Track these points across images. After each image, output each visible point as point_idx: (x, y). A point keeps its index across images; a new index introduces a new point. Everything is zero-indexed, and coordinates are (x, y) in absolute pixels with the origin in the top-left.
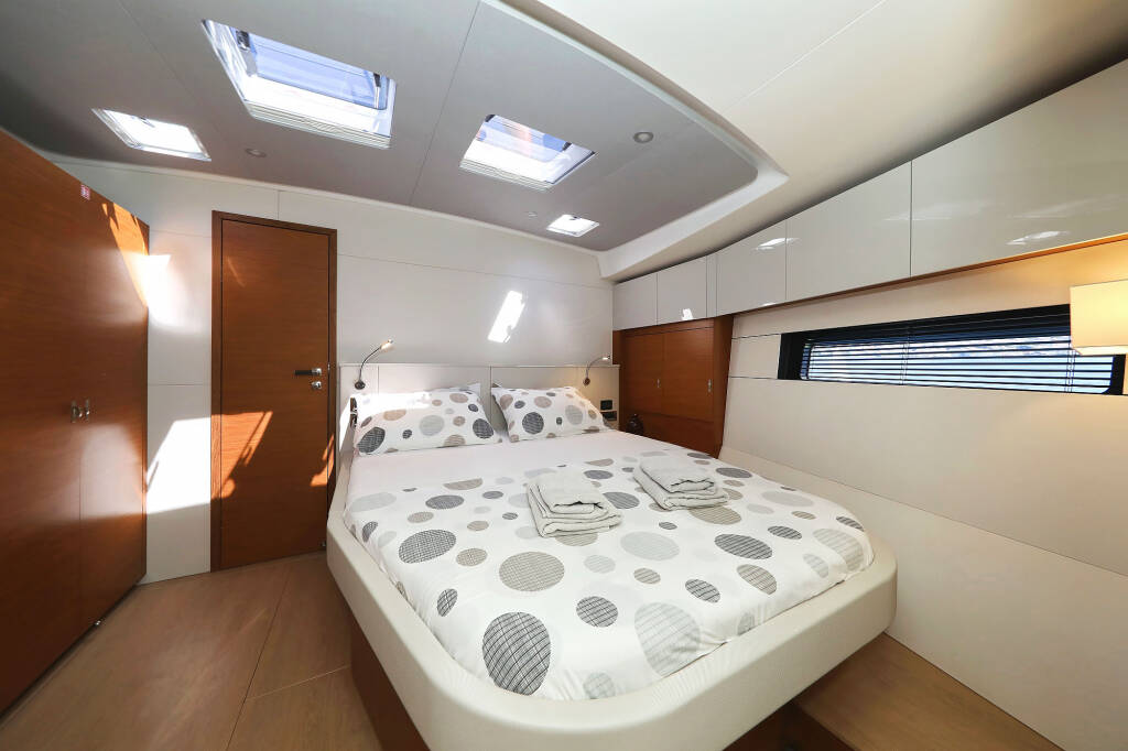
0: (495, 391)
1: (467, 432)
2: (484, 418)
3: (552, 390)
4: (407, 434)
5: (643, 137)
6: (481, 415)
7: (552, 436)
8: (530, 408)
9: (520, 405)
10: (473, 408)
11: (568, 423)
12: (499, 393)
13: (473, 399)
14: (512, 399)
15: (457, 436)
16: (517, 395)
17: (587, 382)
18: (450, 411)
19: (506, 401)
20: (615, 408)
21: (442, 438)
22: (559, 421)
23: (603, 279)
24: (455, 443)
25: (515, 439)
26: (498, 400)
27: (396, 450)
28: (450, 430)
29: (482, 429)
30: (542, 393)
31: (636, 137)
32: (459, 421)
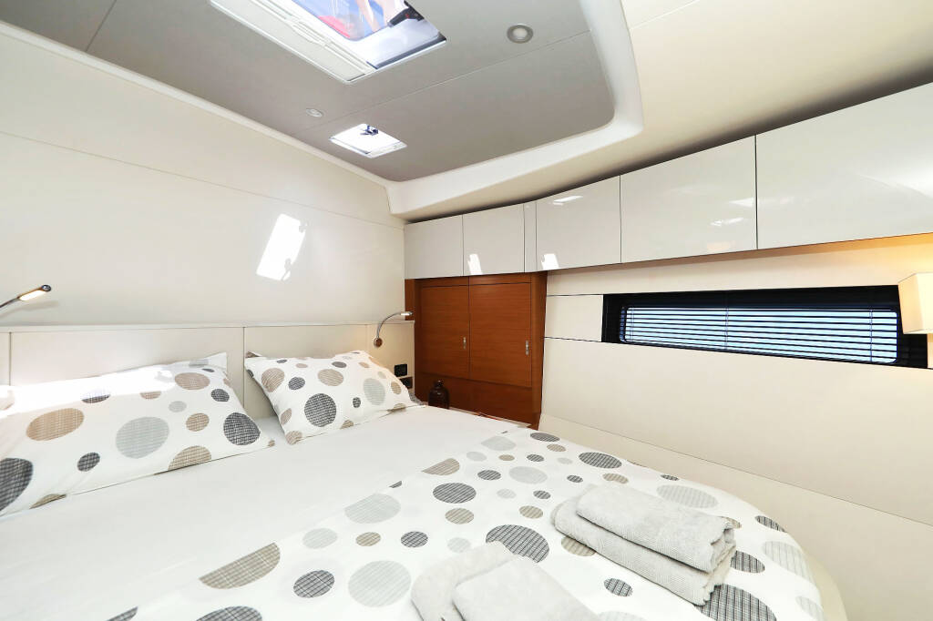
0: (250, 364)
1: (214, 439)
2: (242, 412)
3: (338, 358)
4: (89, 461)
5: (520, 34)
6: (233, 406)
7: (348, 424)
8: (314, 387)
9: (297, 384)
10: (220, 396)
11: (369, 404)
12: (259, 367)
13: (217, 382)
14: (282, 375)
15: (194, 449)
16: (290, 370)
17: (379, 343)
18: (178, 406)
19: (273, 379)
20: (411, 373)
21: (165, 455)
22: (357, 403)
23: (396, 216)
24: (190, 460)
25: (295, 438)
26: (258, 377)
27: (63, 496)
28: (180, 440)
29: (240, 429)
30: (326, 364)
31: (511, 31)
32: (198, 422)
